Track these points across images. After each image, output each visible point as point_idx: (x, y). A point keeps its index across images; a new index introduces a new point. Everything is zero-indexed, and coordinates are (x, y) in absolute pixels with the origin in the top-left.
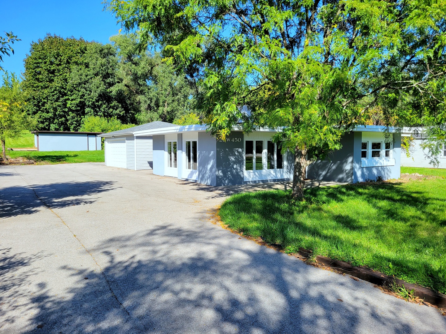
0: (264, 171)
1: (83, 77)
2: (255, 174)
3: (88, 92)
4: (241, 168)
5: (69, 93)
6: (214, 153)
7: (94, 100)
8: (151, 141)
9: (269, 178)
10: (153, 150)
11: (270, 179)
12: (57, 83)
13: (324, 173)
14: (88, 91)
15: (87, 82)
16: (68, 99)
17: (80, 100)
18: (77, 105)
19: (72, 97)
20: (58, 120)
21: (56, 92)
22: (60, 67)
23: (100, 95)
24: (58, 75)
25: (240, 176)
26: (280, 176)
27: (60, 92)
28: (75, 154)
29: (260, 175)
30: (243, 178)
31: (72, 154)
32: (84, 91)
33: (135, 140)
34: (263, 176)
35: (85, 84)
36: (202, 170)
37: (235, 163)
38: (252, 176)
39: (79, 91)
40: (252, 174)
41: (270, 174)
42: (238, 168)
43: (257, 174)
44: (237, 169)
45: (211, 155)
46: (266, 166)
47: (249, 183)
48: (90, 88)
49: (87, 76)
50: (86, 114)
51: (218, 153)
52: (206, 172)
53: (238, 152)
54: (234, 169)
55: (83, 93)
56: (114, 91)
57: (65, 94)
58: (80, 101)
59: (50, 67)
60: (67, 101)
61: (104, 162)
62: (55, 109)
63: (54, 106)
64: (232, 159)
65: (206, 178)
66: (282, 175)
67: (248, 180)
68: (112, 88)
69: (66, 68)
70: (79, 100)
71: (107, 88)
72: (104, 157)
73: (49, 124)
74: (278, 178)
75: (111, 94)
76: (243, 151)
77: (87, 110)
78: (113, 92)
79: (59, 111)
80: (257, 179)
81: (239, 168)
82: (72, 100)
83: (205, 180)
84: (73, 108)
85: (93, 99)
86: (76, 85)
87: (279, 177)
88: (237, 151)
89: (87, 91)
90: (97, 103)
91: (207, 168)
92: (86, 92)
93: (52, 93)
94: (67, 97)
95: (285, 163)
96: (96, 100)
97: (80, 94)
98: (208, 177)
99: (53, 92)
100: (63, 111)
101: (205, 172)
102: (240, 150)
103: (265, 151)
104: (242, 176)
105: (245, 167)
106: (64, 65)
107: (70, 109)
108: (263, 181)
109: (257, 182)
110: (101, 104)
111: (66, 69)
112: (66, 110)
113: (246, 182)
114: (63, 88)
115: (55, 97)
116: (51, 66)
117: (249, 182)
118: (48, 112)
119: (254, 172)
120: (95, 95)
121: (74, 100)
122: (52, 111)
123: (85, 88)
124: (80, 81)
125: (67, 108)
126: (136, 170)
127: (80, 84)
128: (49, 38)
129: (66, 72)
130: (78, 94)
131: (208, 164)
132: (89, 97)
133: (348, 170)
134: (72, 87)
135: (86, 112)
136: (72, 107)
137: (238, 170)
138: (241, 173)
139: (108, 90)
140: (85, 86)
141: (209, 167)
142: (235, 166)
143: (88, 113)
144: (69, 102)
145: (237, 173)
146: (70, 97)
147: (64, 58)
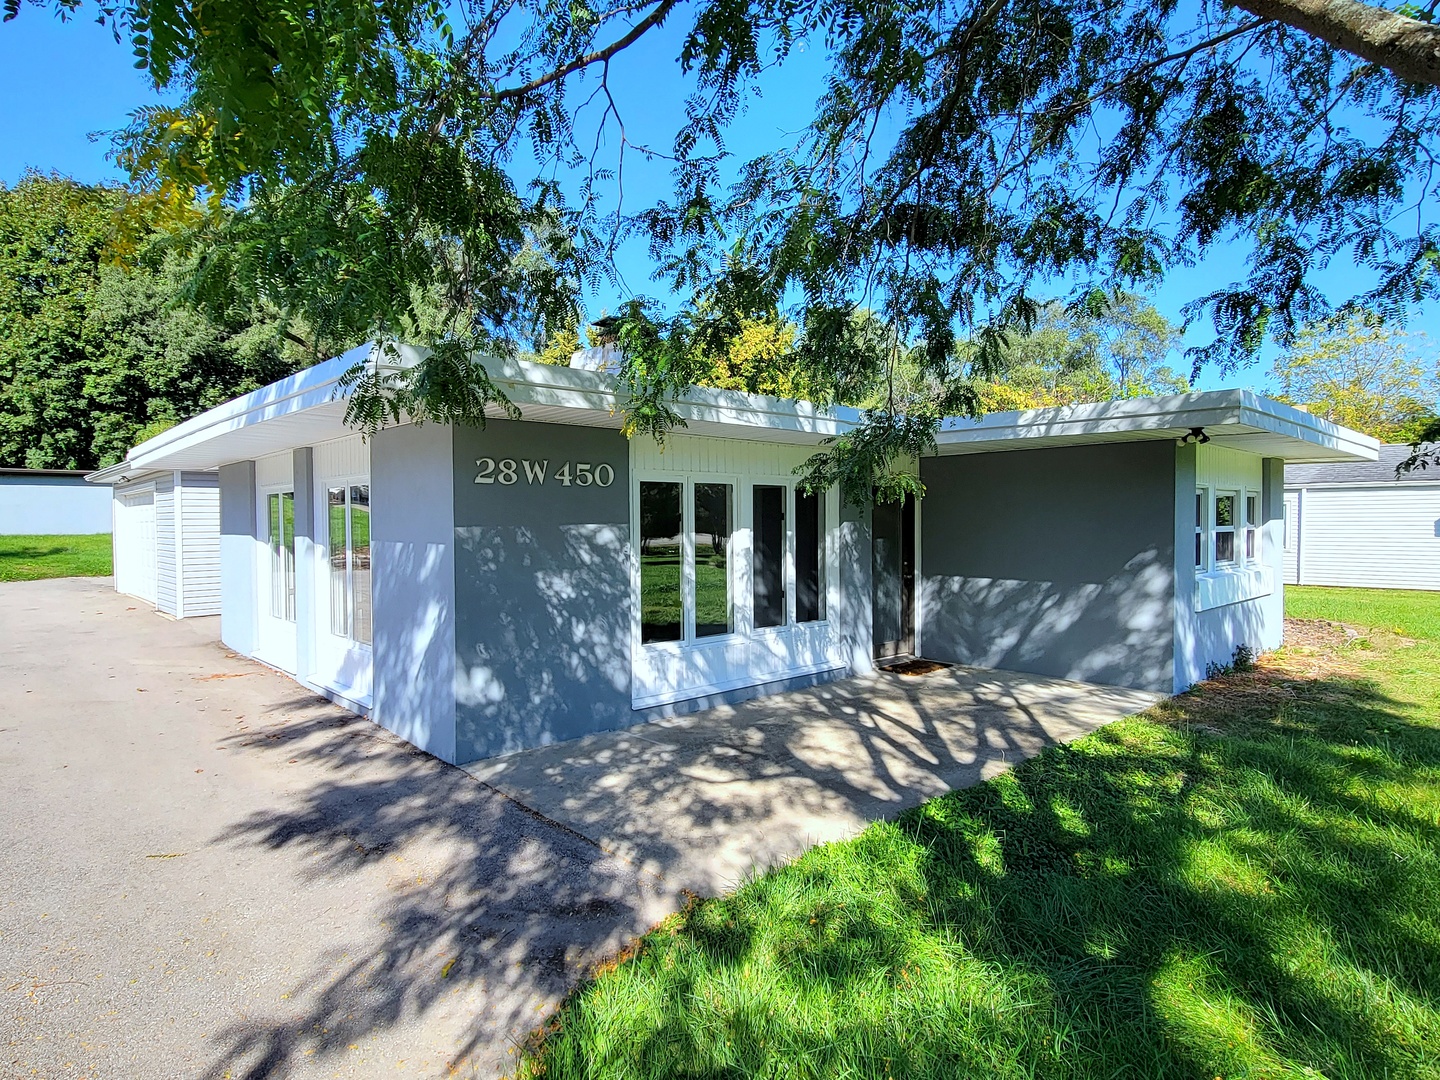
0: (735, 640)
1: (139, 301)
2: (692, 666)
3: (155, 348)
4: (611, 635)
5: (89, 349)
6: (443, 559)
7: (175, 374)
8: (214, 493)
9: (760, 676)
10: (223, 532)
11: (767, 678)
12: (52, 316)
13: (1009, 640)
14: (155, 346)
15: (152, 315)
16: (88, 371)
17: (127, 372)
18: (118, 389)
19: (103, 364)
20: (53, 435)
21: (44, 345)
22: (61, 267)
23: (196, 359)
24: (55, 290)
25: (609, 683)
26: (809, 662)
27: (60, 345)
28: (56, 544)
29: (718, 663)
30: (626, 696)
31: (45, 547)
32: (142, 344)
33: (178, 489)
34: (730, 668)
35: (142, 322)
36: (385, 657)
37: (575, 609)
38: (673, 678)
39: (124, 345)
40: (675, 666)
41: (762, 656)
42: (596, 638)
43: (699, 660)
44: (591, 648)
45: (424, 573)
46: (744, 618)
47: (662, 716)
48: (161, 336)
49: (149, 297)
50: (149, 418)
51: (464, 559)
52: (405, 673)
53: (596, 549)
54: (574, 648)
55: (138, 350)
56: (247, 346)
57: (80, 355)
58: (127, 378)
59: (28, 269)
60: (85, 377)
61: (112, 575)
62: (39, 402)
63: (36, 391)
64: (562, 587)
65: (404, 705)
66: (818, 658)
67: (651, 702)
68: (237, 339)
69: (85, 271)
70: (123, 372)
71: (223, 339)
72: (112, 555)
73: (21, 450)
74: (805, 671)
75: (235, 356)
76: (624, 539)
77: (153, 404)
78: (243, 348)
79: (54, 408)
80: (700, 687)
81: (605, 639)
82: (101, 373)
83: (402, 717)
84: (103, 398)
85: (170, 370)
86: (113, 324)
87: (807, 663)
88: (590, 539)
89: (150, 343)
90: (186, 384)
91: (409, 649)
92: (147, 348)
93: (30, 347)
94: (81, 364)
95: (834, 597)
96: (180, 372)
97: (128, 352)
98: (416, 702)
99: (36, 345)
100: (71, 410)
101: (399, 669)
102: (606, 535)
103: (741, 541)
104: (620, 681)
105: (636, 631)
106: (77, 263)
107: (93, 404)
108: (730, 697)
109: (703, 705)
110: (201, 387)
111: (83, 274)
112: (82, 404)
113: (643, 714)
114: (72, 335)
115: (45, 361)
116: (31, 265)
117: (659, 709)
118: (16, 412)
119: (686, 657)
120: (176, 359)
121: (106, 373)
122: (29, 407)
123: (144, 336)
124: (125, 313)
125: (83, 397)
126: (180, 616)
127: (126, 322)
128: (36, 181)
129: (82, 286)
130: (120, 355)
131: (416, 622)
132: (157, 362)
133: (1138, 630)
134: (102, 330)
135: (149, 411)
136: (101, 394)
137: (598, 651)
138: (616, 662)
139: (226, 345)
140: (144, 328)
141: (422, 639)
142: (579, 631)
143: (155, 413)
144: (90, 379)
145: (594, 669)
146: (92, 364)
147: (82, 241)
